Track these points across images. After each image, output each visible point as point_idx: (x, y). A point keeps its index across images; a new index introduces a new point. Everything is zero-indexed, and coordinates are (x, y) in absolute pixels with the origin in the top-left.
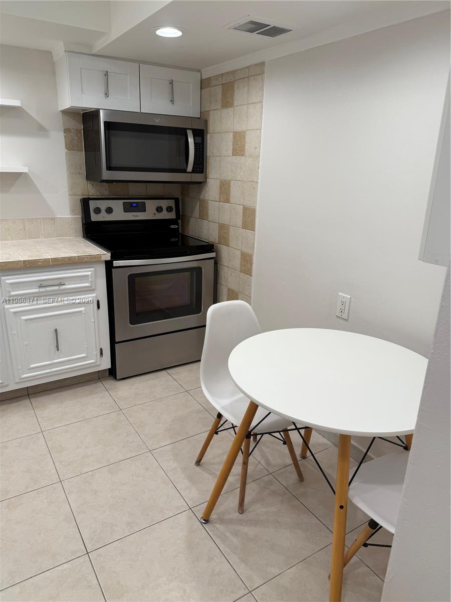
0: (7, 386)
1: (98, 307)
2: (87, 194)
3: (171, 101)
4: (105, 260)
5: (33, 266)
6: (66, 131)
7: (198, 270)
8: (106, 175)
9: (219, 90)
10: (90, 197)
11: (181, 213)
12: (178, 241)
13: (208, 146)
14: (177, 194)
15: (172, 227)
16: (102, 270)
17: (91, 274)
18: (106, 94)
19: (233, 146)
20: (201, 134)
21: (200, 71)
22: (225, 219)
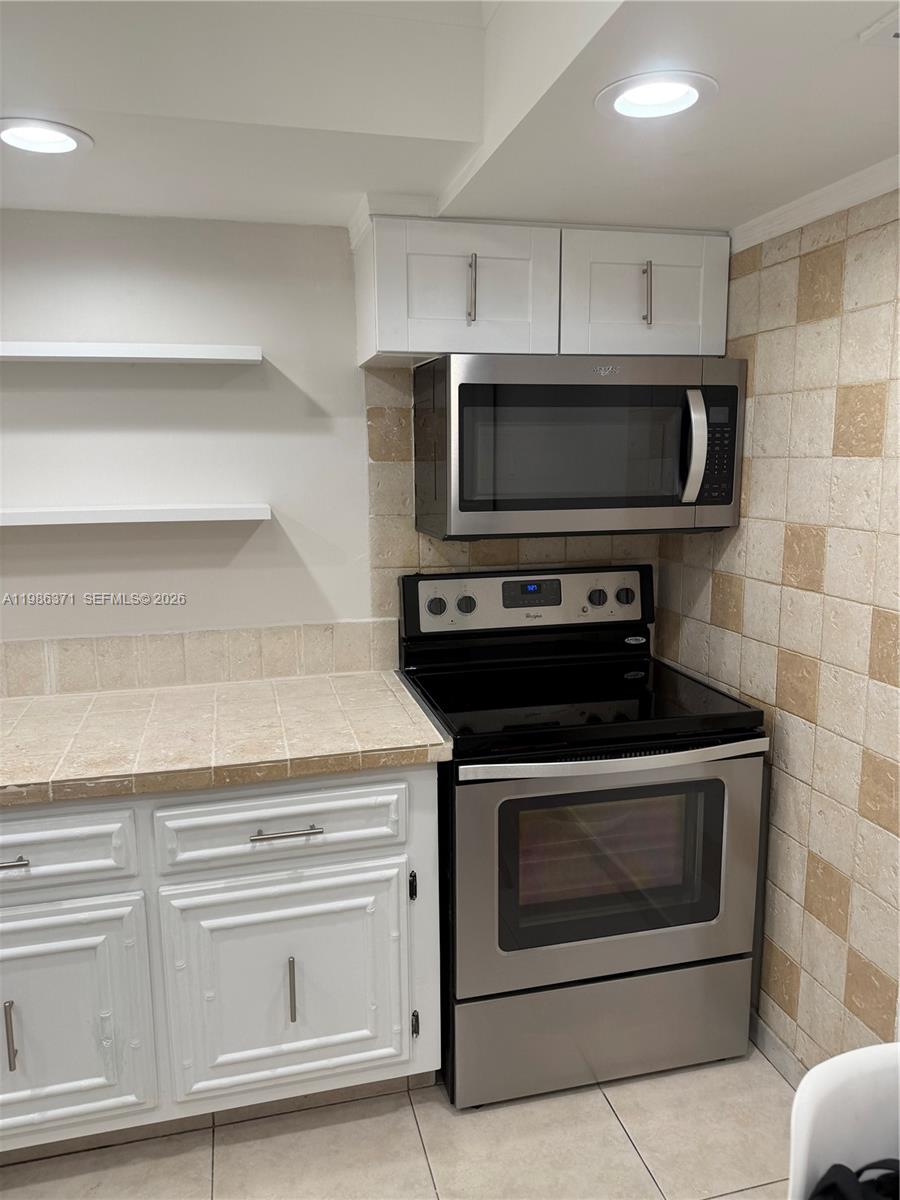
0: (153, 1109)
1: (413, 893)
2: (415, 563)
3: (645, 318)
4: (436, 760)
5: (240, 780)
6: (373, 414)
7: (712, 790)
8: (458, 521)
9: (790, 275)
10: (424, 572)
11: (656, 604)
12: (645, 680)
13: (748, 428)
14: (647, 554)
15: (631, 641)
16: (428, 786)
17: (397, 800)
18: (470, 315)
19: (837, 428)
20: (726, 401)
21: (727, 234)
22: (804, 639)
